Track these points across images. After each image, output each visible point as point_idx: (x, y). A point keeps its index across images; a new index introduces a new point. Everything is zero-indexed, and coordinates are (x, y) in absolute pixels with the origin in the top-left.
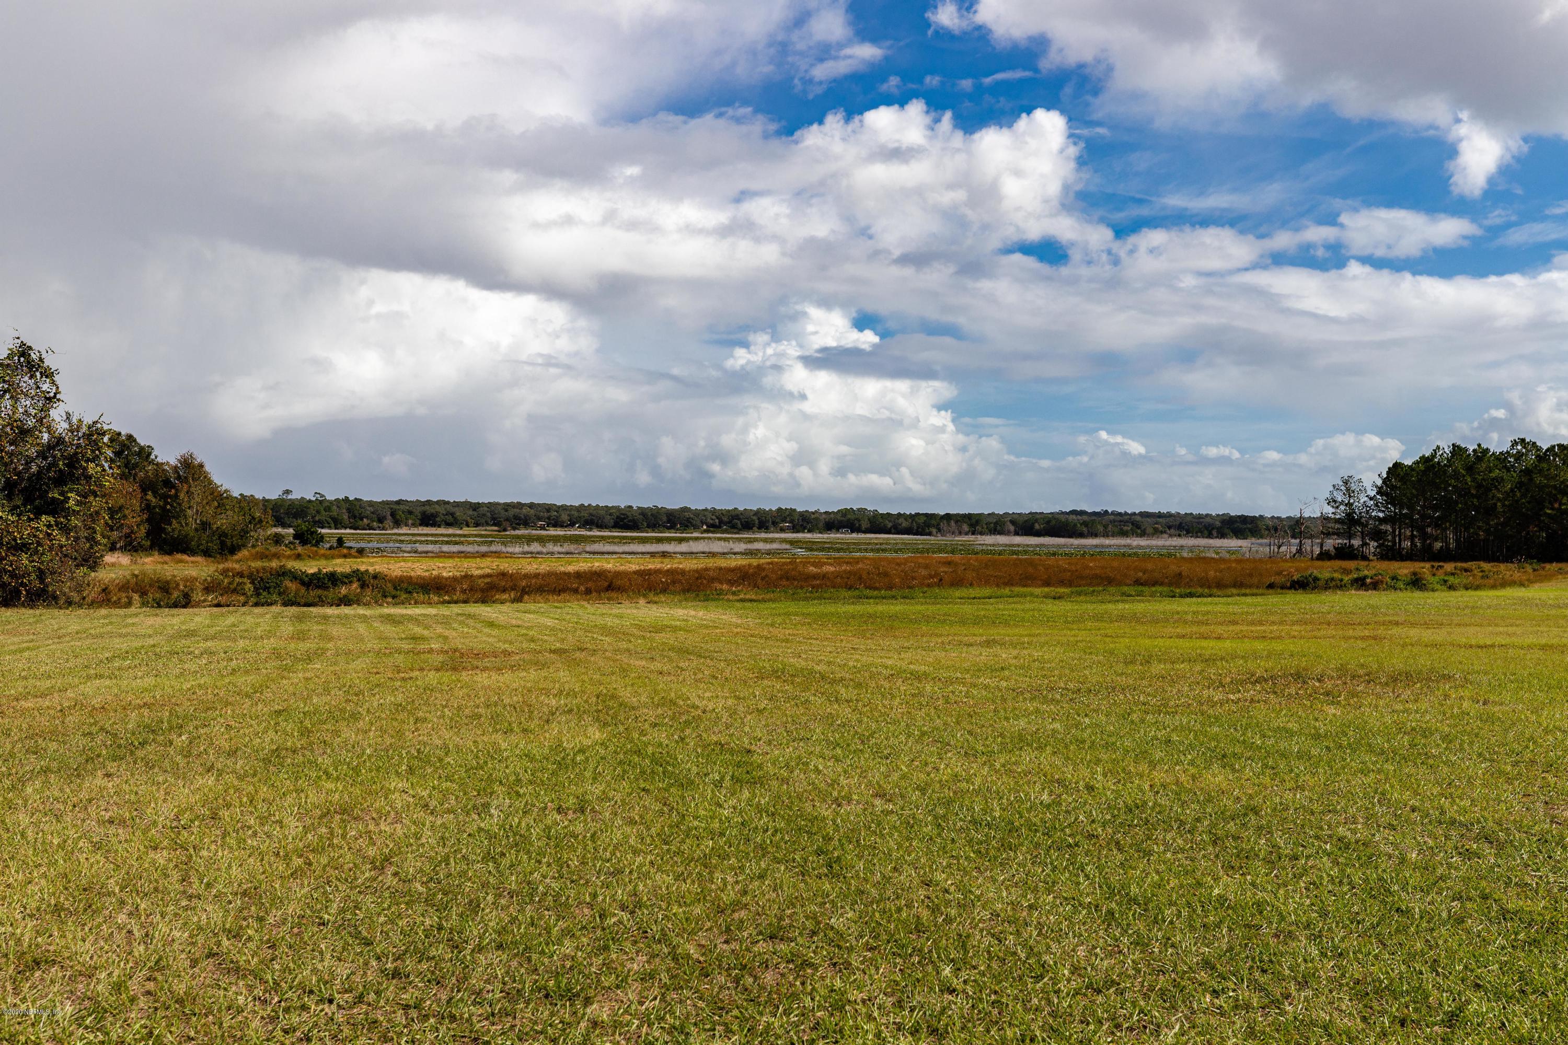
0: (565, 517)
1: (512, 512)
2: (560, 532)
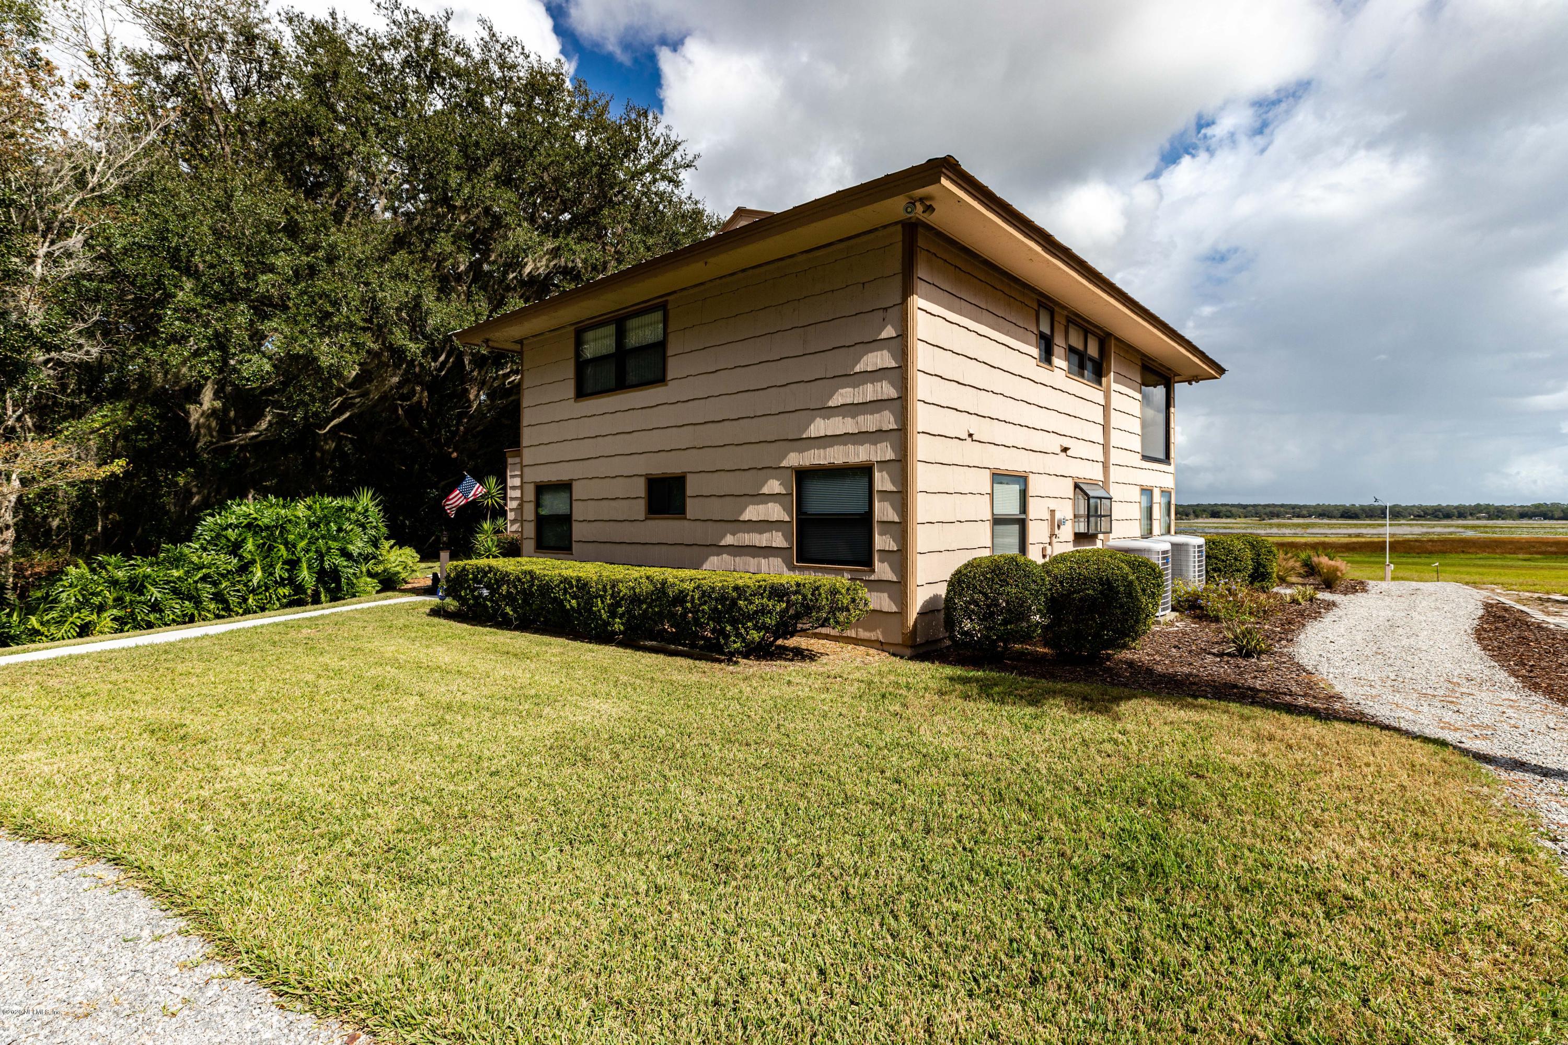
0: (1305, 512)
1: (1268, 510)
2: (1301, 521)
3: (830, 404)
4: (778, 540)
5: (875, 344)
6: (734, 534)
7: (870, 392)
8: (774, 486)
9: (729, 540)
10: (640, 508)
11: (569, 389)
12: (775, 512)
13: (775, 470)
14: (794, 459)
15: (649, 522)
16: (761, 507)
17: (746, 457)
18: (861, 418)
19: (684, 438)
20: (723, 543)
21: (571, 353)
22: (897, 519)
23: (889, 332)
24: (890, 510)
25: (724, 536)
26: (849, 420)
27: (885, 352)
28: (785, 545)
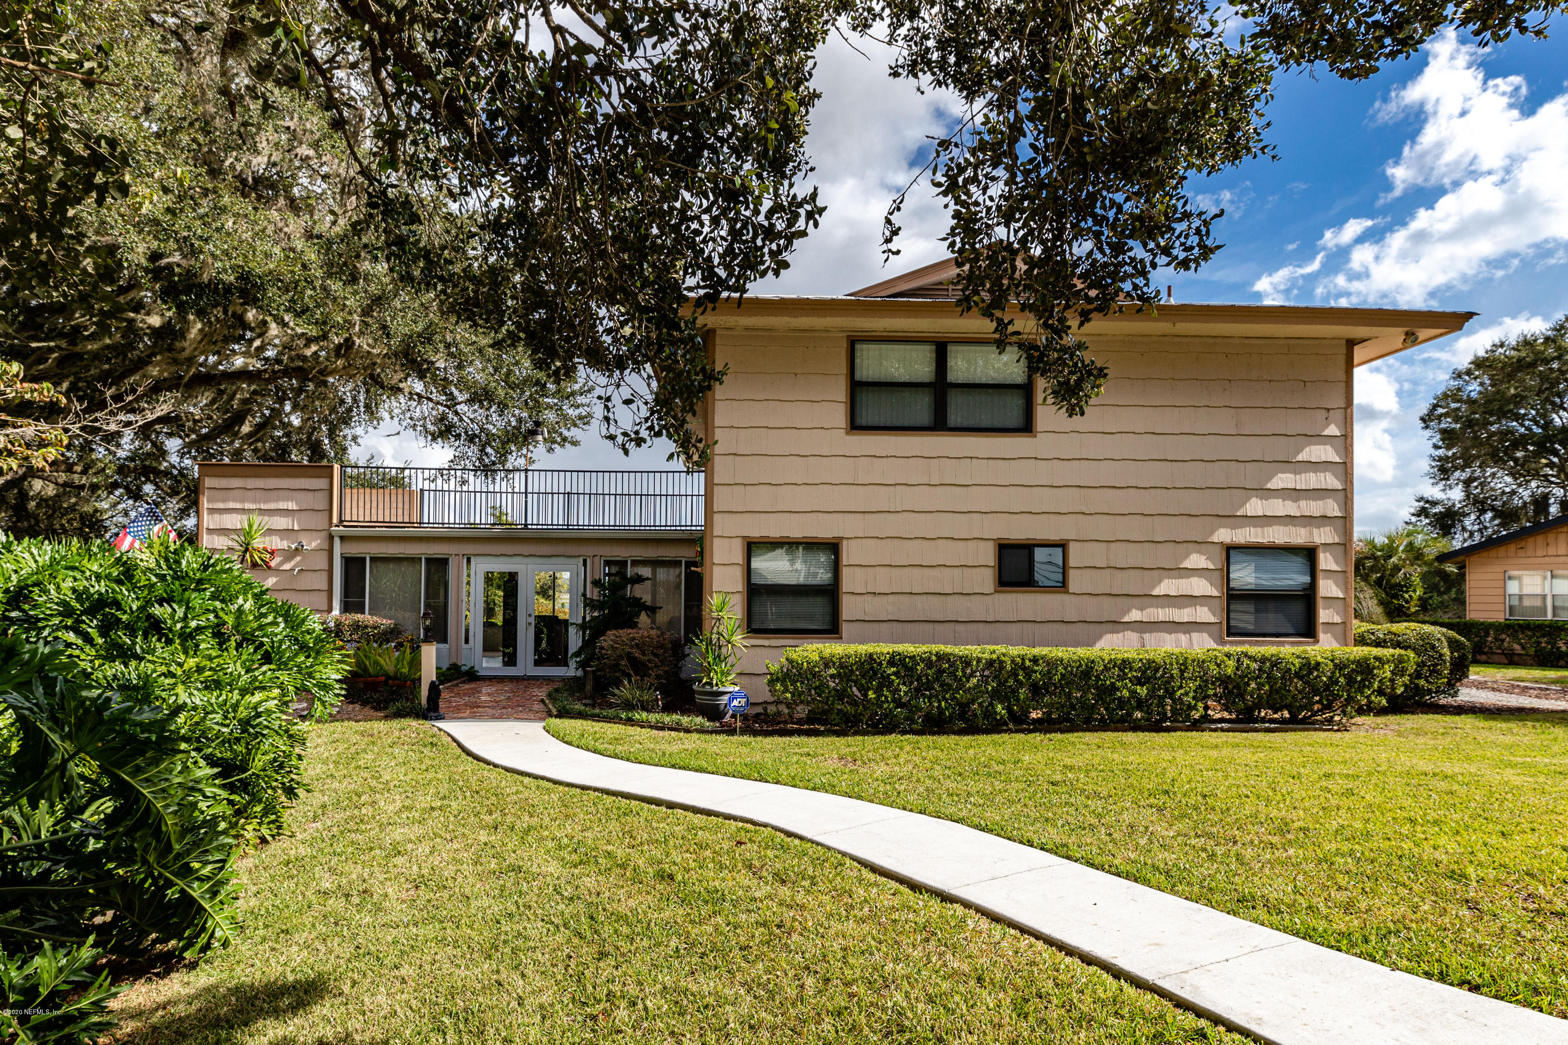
3: (1269, 486)
4: (1204, 614)
5: (1318, 438)
6: (1142, 609)
7: (1312, 480)
8: (1197, 560)
9: (1135, 615)
10: (986, 579)
11: (838, 415)
12: (1201, 587)
13: (1200, 544)
14: (1224, 535)
15: (997, 596)
16: (1183, 582)
17: (1161, 530)
18: (1303, 503)
19: (1068, 500)
20: (1126, 619)
21: (843, 369)
22: (1341, 595)
23: (1333, 430)
24: (1334, 588)
25: (1129, 611)
26: (1289, 503)
27: (1328, 447)
28: (1212, 619)
